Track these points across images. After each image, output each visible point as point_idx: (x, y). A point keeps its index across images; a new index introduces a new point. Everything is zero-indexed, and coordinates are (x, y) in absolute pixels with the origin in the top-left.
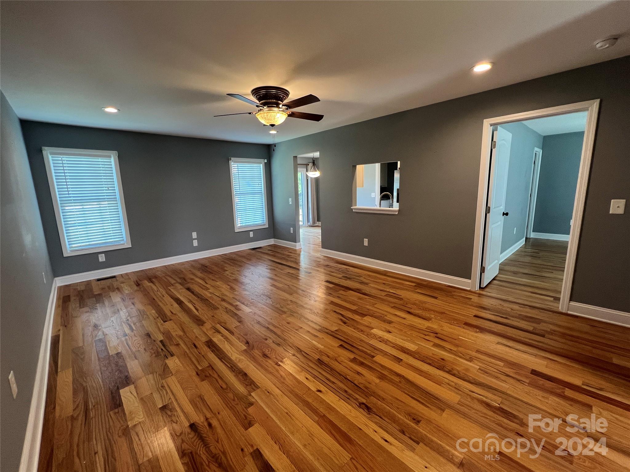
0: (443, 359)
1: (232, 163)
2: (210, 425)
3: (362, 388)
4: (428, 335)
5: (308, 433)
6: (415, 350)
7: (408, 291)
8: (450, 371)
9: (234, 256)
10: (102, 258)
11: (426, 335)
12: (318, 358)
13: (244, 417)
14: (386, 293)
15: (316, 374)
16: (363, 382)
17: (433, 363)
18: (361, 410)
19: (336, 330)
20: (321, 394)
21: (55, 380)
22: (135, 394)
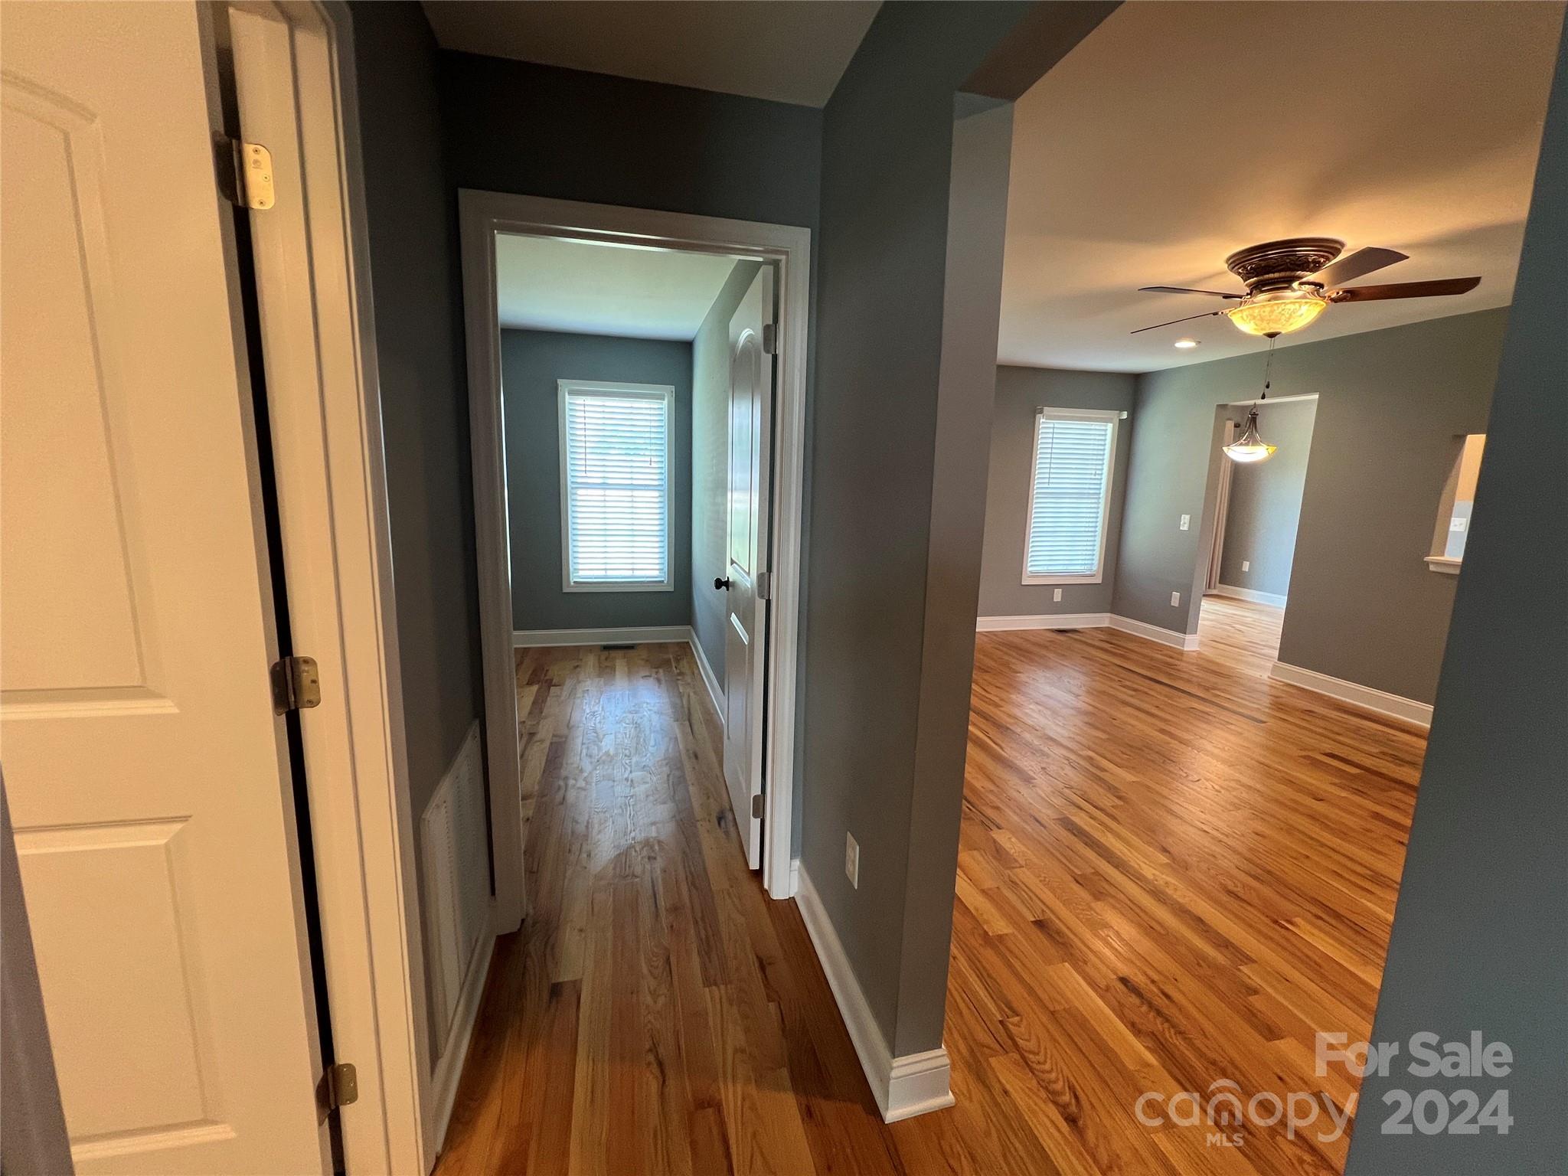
1: (1042, 420)
2: (1165, 994)
9: (1016, 640)
13: (1248, 1012)
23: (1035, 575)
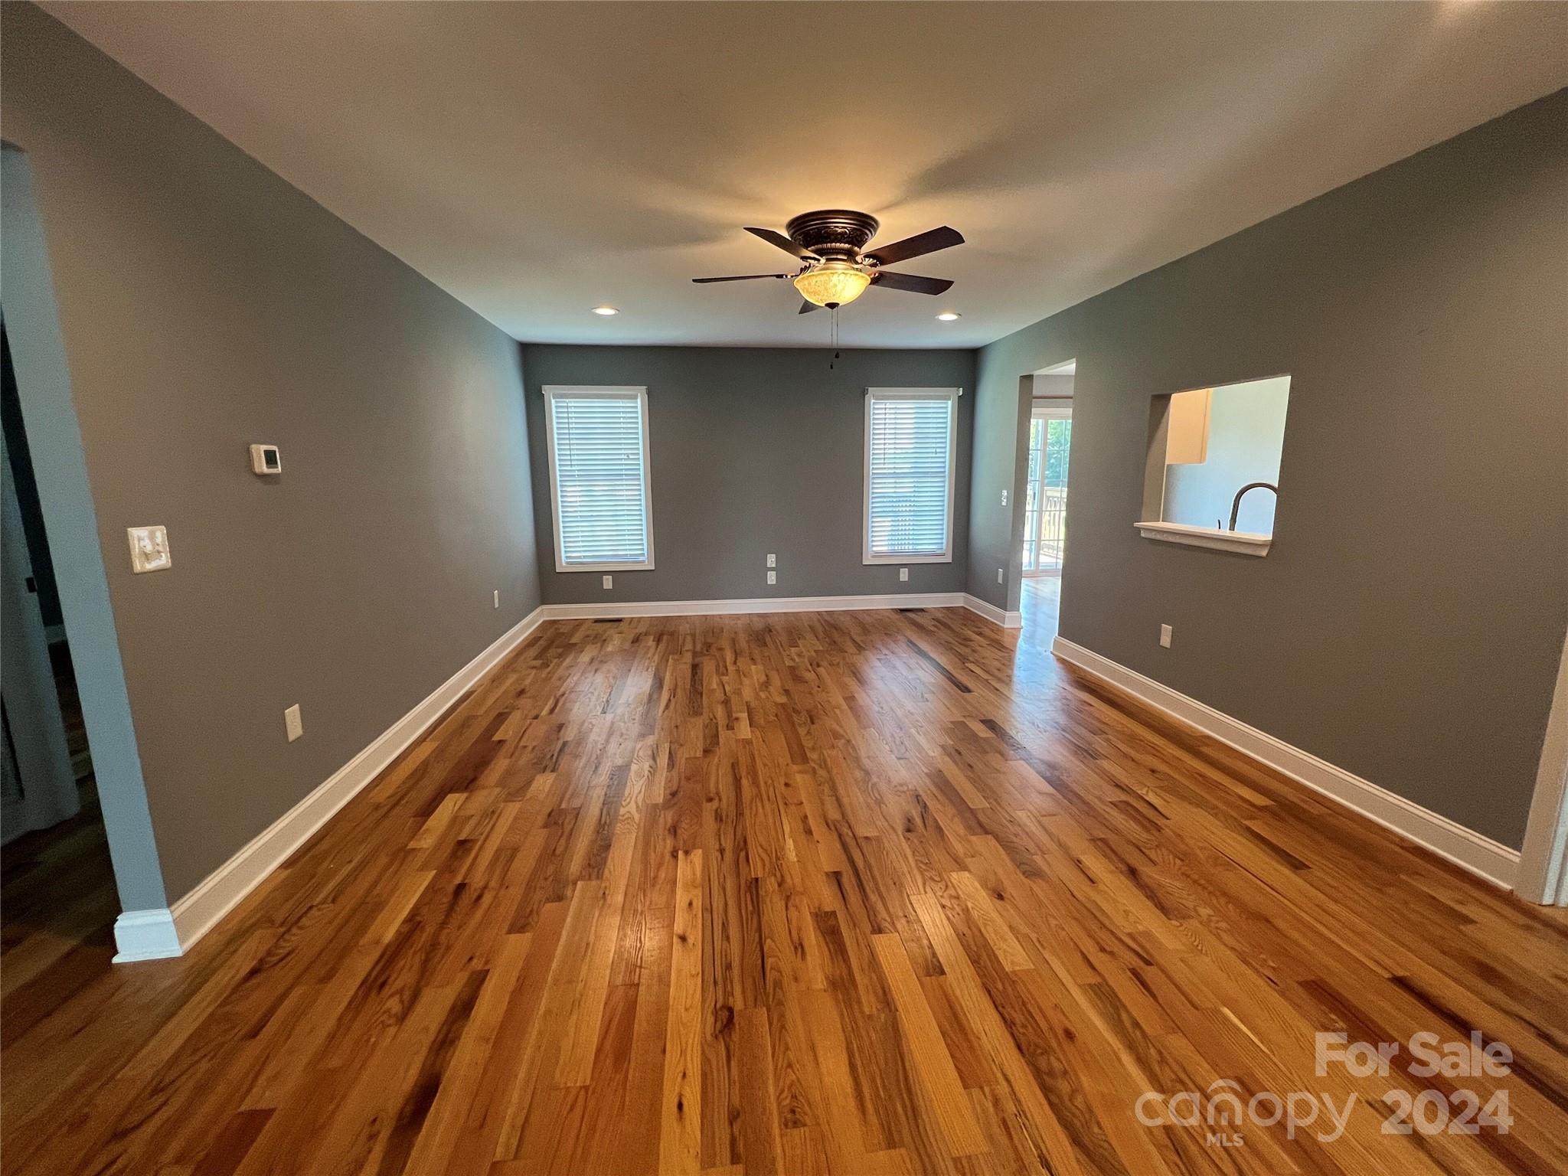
0: (1069, 1035)
1: (871, 401)
2: (480, 897)
3: (768, 978)
4: (1112, 953)
5: (578, 996)
6: (1014, 972)
7: (1215, 816)
8: (1051, 1073)
10: (608, 583)
11: (1103, 950)
12: (760, 876)
13: (528, 910)
14: (1124, 797)
15: (717, 903)
16: (787, 971)
17: (1024, 1026)
18: (710, 1019)
19: (867, 838)
20: (680, 945)
21: (412, 751)
22: (456, 808)
23: (878, 555)
